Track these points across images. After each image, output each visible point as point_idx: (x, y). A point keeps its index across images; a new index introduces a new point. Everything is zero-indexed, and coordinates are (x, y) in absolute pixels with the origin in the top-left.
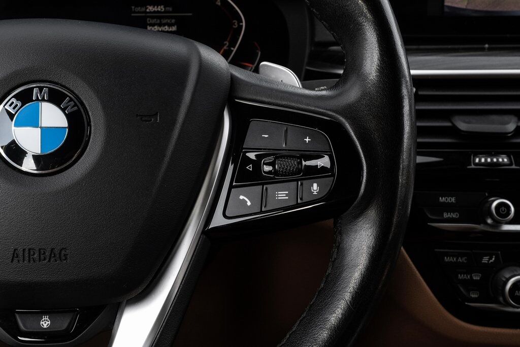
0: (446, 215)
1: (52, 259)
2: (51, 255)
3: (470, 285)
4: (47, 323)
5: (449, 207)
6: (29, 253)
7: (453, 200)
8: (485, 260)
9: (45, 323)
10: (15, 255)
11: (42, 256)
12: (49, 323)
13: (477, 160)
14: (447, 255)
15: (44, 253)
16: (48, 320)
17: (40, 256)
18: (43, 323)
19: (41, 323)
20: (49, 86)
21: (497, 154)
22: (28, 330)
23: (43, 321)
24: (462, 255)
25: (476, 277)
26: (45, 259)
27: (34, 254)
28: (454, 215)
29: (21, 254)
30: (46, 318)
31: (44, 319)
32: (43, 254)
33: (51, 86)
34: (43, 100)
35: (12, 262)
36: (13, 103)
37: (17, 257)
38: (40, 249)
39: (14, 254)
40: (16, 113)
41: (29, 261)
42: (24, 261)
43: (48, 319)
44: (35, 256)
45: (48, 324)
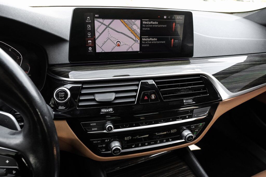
0: (93, 129)
3: (102, 148)
5: (94, 127)
7: (95, 124)
8: (106, 141)
13: (102, 111)
14: (94, 141)
21: (109, 108)
24: (99, 140)
25: (104, 146)
28: (96, 129)
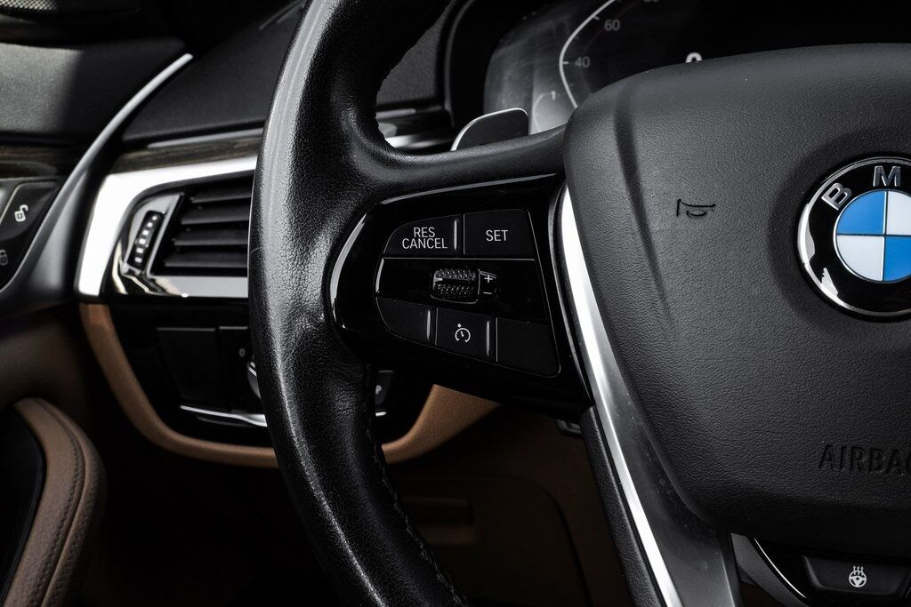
1: (894, 469)
2: (892, 460)
4: (861, 579)
6: (853, 454)
9: (858, 579)
10: (827, 455)
11: (874, 461)
12: (865, 579)
15: (879, 457)
16: (863, 574)
17: (871, 462)
18: (854, 578)
19: (850, 578)
20: (902, 163)
22: (827, 588)
23: (853, 575)
26: (879, 468)
27: (861, 458)
29: (837, 454)
30: (858, 570)
31: (855, 572)
32: (876, 459)
33: (906, 163)
34: (891, 187)
35: (820, 467)
36: (836, 191)
37: (830, 459)
38: (872, 450)
39: (824, 453)
40: (841, 209)
41: (851, 468)
42: (841, 468)
43: (862, 572)
44: (863, 460)
45: (863, 582)
